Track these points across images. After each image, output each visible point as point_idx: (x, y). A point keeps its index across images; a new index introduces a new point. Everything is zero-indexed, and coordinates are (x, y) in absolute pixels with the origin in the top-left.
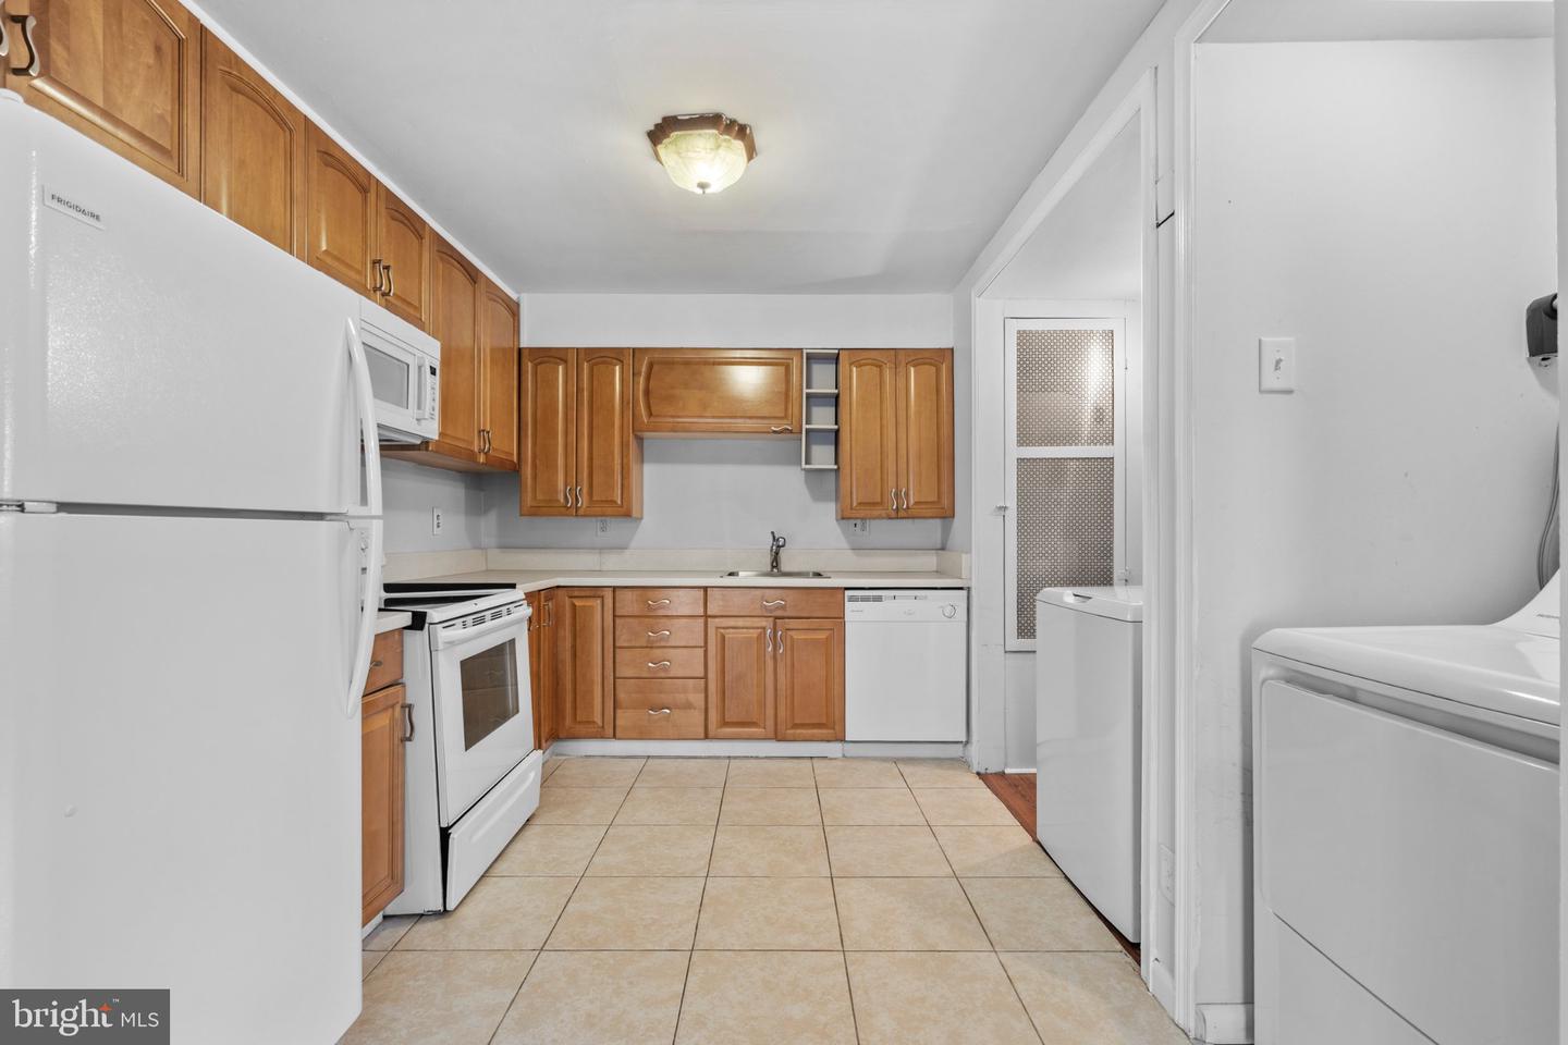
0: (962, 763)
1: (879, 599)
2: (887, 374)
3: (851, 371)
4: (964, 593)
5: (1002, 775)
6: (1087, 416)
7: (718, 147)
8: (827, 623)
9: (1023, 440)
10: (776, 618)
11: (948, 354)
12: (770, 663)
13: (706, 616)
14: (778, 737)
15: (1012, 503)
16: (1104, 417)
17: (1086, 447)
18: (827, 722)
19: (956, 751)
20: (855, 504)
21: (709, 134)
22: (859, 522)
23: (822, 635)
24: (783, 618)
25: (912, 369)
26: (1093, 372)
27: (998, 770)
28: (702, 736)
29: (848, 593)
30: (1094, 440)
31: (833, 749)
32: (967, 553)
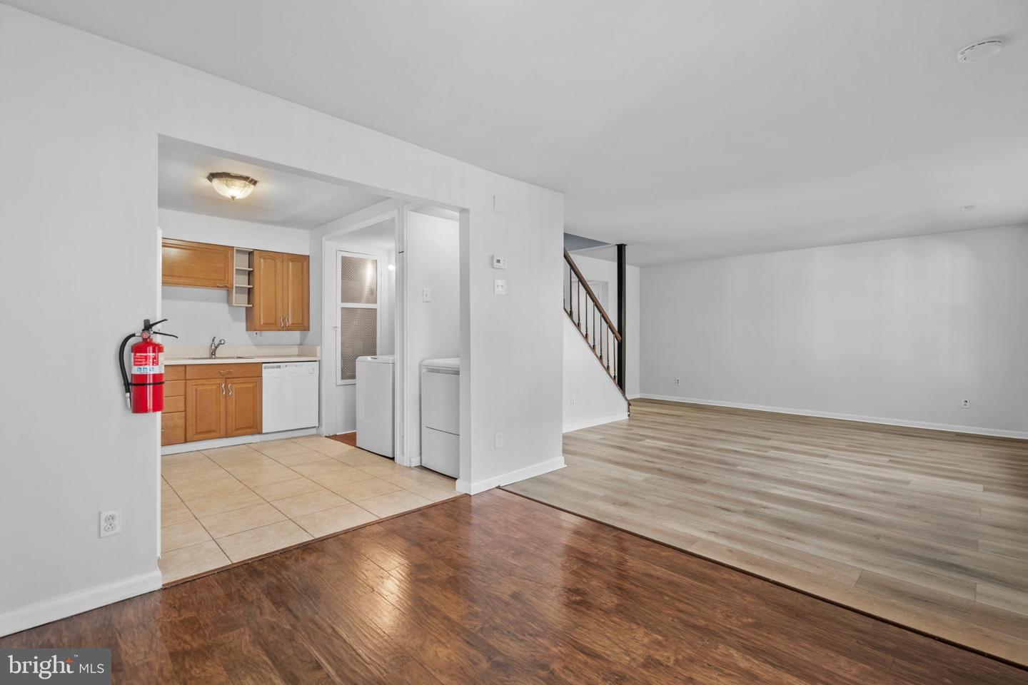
0: (318, 435)
1: (279, 367)
2: (279, 264)
3: (260, 260)
4: (317, 363)
5: (336, 435)
6: (366, 291)
7: (245, 187)
8: (254, 379)
9: (344, 299)
10: (227, 378)
11: (307, 258)
12: (223, 401)
13: (186, 380)
14: (227, 436)
15: (339, 326)
16: (373, 293)
17: (364, 304)
18: (254, 426)
19: (314, 431)
20: (262, 323)
21: (242, 182)
22: (258, 332)
23: (251, 385)
24: (230, 378)
25: (291, 263)
26: (368, 273)
27: (334, 434)
28: (183, 441)
29: (264, 365)
30: (368, 302)
31: (256, 439)
32: (318, 345)
